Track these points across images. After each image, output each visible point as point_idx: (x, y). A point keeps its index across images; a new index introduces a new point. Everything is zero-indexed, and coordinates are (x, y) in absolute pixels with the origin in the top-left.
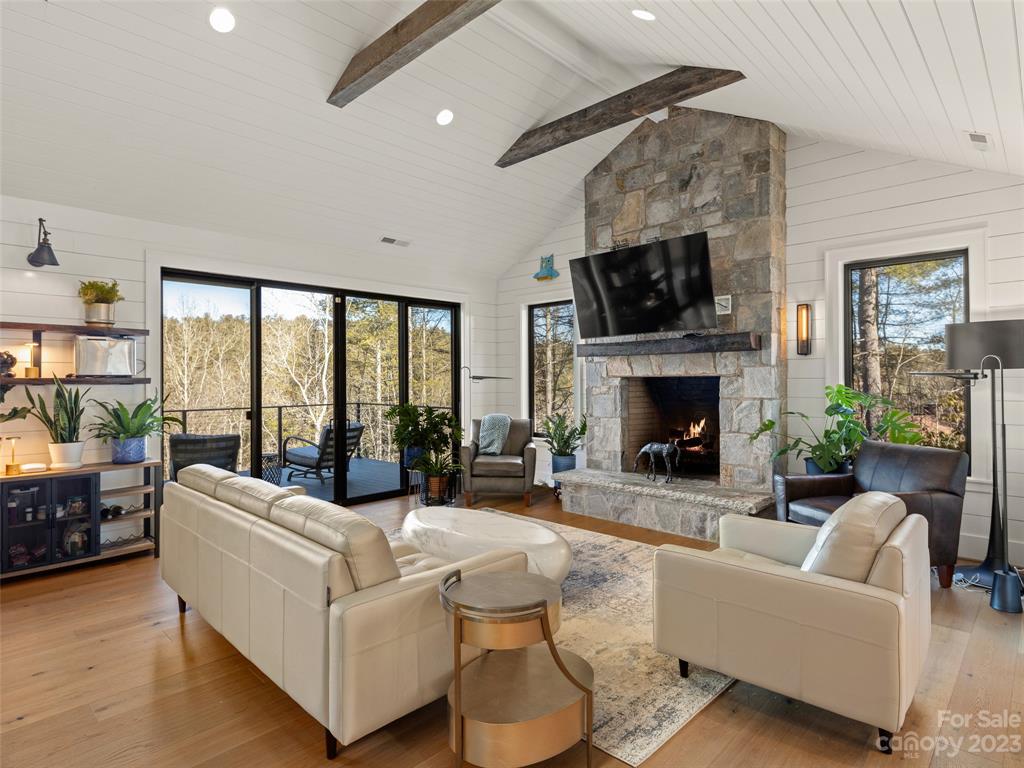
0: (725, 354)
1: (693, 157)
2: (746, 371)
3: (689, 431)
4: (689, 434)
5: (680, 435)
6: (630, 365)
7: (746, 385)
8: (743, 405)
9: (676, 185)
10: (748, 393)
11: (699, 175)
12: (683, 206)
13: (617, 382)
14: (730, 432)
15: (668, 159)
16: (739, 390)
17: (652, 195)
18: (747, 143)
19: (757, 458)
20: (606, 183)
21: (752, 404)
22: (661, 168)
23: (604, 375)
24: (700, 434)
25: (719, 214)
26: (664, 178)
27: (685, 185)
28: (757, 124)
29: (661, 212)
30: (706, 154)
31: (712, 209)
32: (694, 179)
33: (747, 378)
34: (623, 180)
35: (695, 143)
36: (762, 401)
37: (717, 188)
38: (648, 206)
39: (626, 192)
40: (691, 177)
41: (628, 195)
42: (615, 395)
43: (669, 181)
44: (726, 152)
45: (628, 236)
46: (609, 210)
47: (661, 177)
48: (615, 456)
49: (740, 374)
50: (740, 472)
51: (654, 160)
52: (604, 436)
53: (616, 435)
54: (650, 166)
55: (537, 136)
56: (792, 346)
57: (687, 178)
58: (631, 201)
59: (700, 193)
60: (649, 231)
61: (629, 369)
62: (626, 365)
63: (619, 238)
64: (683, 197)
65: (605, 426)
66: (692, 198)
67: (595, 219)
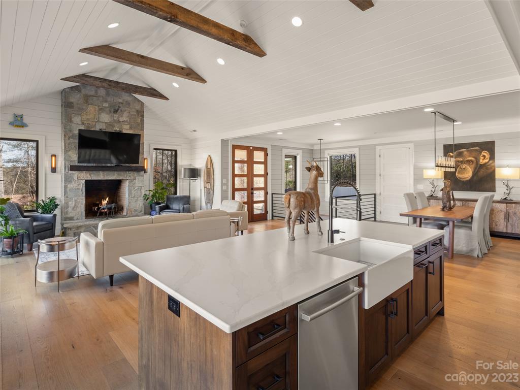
0: (130, 172)
1: (119, 103)
2: (137, 178)
6: (90, 175)
7: (136, 182)
8: (136, 189)
9: (112, 110)
10: (137, 185)
11: (121, 110)
12: (115, 119)
13: (83, 182)
15: (109, 99)
16: (134, 184)
17: (102, 110)
18: (138, 107)
19: (139, 205)
20: (78, 96)
21: (138, 188)
22: (106, 101)
23: (76, 178)
25: (128, 126)
26: (107, 105)
27: (116, 111)
28: (140, 103)
29: (105, 118)
30: (124, 104)
31: (126, 123)
32: (119, 111)
33: (137, 180)
34: (87, 99)
35: (120, 99)
36: (141, 187)
37: (128, 117)
38: (99, 114)
39: (88, 104)
40: (118, 110)
41: (89, 106)
42: (82, 187)
43: (110, 107)
44: (131, 107)
45: (90, 122)
46: (79, 108)
47: (106, 105)
49: (135, 179)
50: (135, 210)
51: (103, 97)
53: (82, 204)
54: (101, 99)
55: (92, 79)
57: (117, 109)
58: (91, 108)
59: (122, 116)
60: (100, 123)
61: (89, 177)
62: (88, 175)
63: (85, 122)
64: (115, 115)
65: (76, 201)
66: (118, 117)
67: (71, 109)
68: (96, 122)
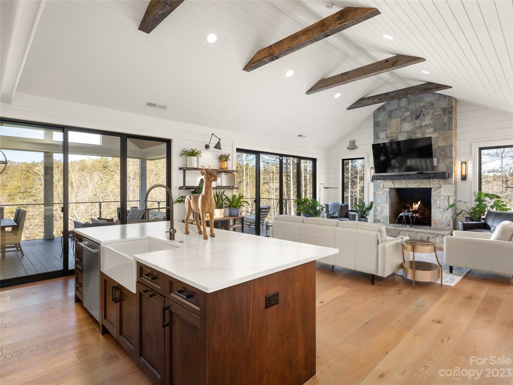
0: (434, 180)
1: (421, 107)
2: (443, 186)
3: (412, 207)
4: (412, 208)
5: (408, 208)
6: (393, 183)
7: (442, 191)
8: (441, 198)
9: (414, 117)
10: (443, 194)
11: (423, 114)
12: (417, 125)
13: (387, 190)
14: (436, 208)
15: (411, 107)
16: (440, 193)
17: (403, 120)
18: (444, 104)
19: (447, 217)
20: (384, 114)
21: (445, 198)
22: (407, 110)
23: (382, 187)
24: (418, 208)
25: (432, 129)
26: (409, 114)
27: (418, 117)
28: (448, 97)
29: (407, 127)
30: (427, 107)
31: (429, 127)
32: (422, 115)
33: (443, 189)
34: (391, 114)
35: (422, 102)
36: (449, 197)
37: (431, 119)
38: (401, 124)
39: (392, 119)
40: (420, 115)
41: (393, 120)
42: (387, 194)
43: (411, 115)
44: (435, 107)
45: (393, 135)
46: (384, 125)
47: (407, 114)
48: (386, 218)
49: (440, 187)
50: (440, 222)
51: (405, 107)
52: (382, 210)
53: (387, 209)
54: (403, 110)
56: (459, 177)
57: (418, 115)
58: (394, 122)
59: (424, 121)
60: (402, 134)
61: (393, 185)
62: (391, 183)
63: (389, 136)
64: (417, 121)
65: (382, 206)
66: (421, 122)
67: (378, 128)
68: (399, 133)
